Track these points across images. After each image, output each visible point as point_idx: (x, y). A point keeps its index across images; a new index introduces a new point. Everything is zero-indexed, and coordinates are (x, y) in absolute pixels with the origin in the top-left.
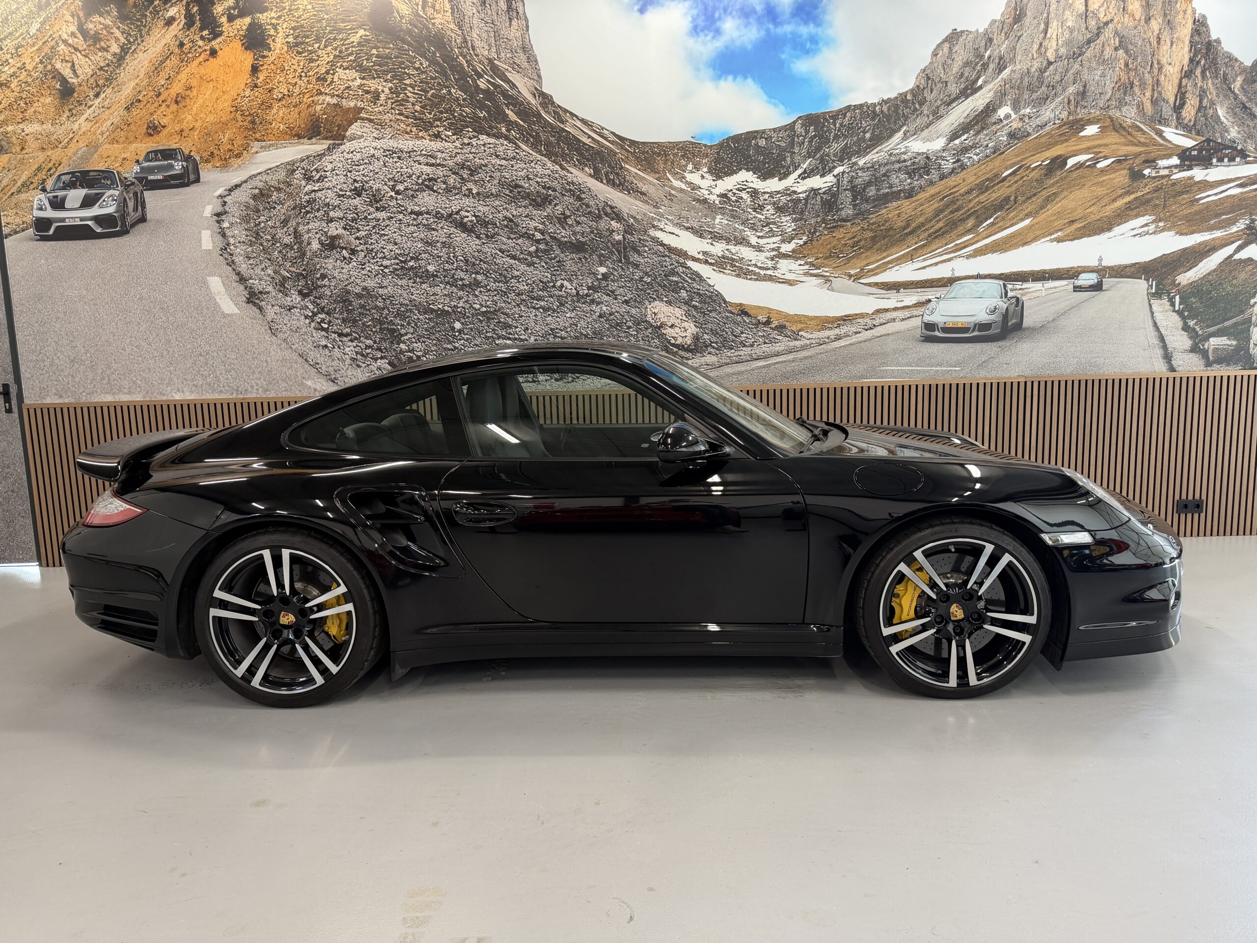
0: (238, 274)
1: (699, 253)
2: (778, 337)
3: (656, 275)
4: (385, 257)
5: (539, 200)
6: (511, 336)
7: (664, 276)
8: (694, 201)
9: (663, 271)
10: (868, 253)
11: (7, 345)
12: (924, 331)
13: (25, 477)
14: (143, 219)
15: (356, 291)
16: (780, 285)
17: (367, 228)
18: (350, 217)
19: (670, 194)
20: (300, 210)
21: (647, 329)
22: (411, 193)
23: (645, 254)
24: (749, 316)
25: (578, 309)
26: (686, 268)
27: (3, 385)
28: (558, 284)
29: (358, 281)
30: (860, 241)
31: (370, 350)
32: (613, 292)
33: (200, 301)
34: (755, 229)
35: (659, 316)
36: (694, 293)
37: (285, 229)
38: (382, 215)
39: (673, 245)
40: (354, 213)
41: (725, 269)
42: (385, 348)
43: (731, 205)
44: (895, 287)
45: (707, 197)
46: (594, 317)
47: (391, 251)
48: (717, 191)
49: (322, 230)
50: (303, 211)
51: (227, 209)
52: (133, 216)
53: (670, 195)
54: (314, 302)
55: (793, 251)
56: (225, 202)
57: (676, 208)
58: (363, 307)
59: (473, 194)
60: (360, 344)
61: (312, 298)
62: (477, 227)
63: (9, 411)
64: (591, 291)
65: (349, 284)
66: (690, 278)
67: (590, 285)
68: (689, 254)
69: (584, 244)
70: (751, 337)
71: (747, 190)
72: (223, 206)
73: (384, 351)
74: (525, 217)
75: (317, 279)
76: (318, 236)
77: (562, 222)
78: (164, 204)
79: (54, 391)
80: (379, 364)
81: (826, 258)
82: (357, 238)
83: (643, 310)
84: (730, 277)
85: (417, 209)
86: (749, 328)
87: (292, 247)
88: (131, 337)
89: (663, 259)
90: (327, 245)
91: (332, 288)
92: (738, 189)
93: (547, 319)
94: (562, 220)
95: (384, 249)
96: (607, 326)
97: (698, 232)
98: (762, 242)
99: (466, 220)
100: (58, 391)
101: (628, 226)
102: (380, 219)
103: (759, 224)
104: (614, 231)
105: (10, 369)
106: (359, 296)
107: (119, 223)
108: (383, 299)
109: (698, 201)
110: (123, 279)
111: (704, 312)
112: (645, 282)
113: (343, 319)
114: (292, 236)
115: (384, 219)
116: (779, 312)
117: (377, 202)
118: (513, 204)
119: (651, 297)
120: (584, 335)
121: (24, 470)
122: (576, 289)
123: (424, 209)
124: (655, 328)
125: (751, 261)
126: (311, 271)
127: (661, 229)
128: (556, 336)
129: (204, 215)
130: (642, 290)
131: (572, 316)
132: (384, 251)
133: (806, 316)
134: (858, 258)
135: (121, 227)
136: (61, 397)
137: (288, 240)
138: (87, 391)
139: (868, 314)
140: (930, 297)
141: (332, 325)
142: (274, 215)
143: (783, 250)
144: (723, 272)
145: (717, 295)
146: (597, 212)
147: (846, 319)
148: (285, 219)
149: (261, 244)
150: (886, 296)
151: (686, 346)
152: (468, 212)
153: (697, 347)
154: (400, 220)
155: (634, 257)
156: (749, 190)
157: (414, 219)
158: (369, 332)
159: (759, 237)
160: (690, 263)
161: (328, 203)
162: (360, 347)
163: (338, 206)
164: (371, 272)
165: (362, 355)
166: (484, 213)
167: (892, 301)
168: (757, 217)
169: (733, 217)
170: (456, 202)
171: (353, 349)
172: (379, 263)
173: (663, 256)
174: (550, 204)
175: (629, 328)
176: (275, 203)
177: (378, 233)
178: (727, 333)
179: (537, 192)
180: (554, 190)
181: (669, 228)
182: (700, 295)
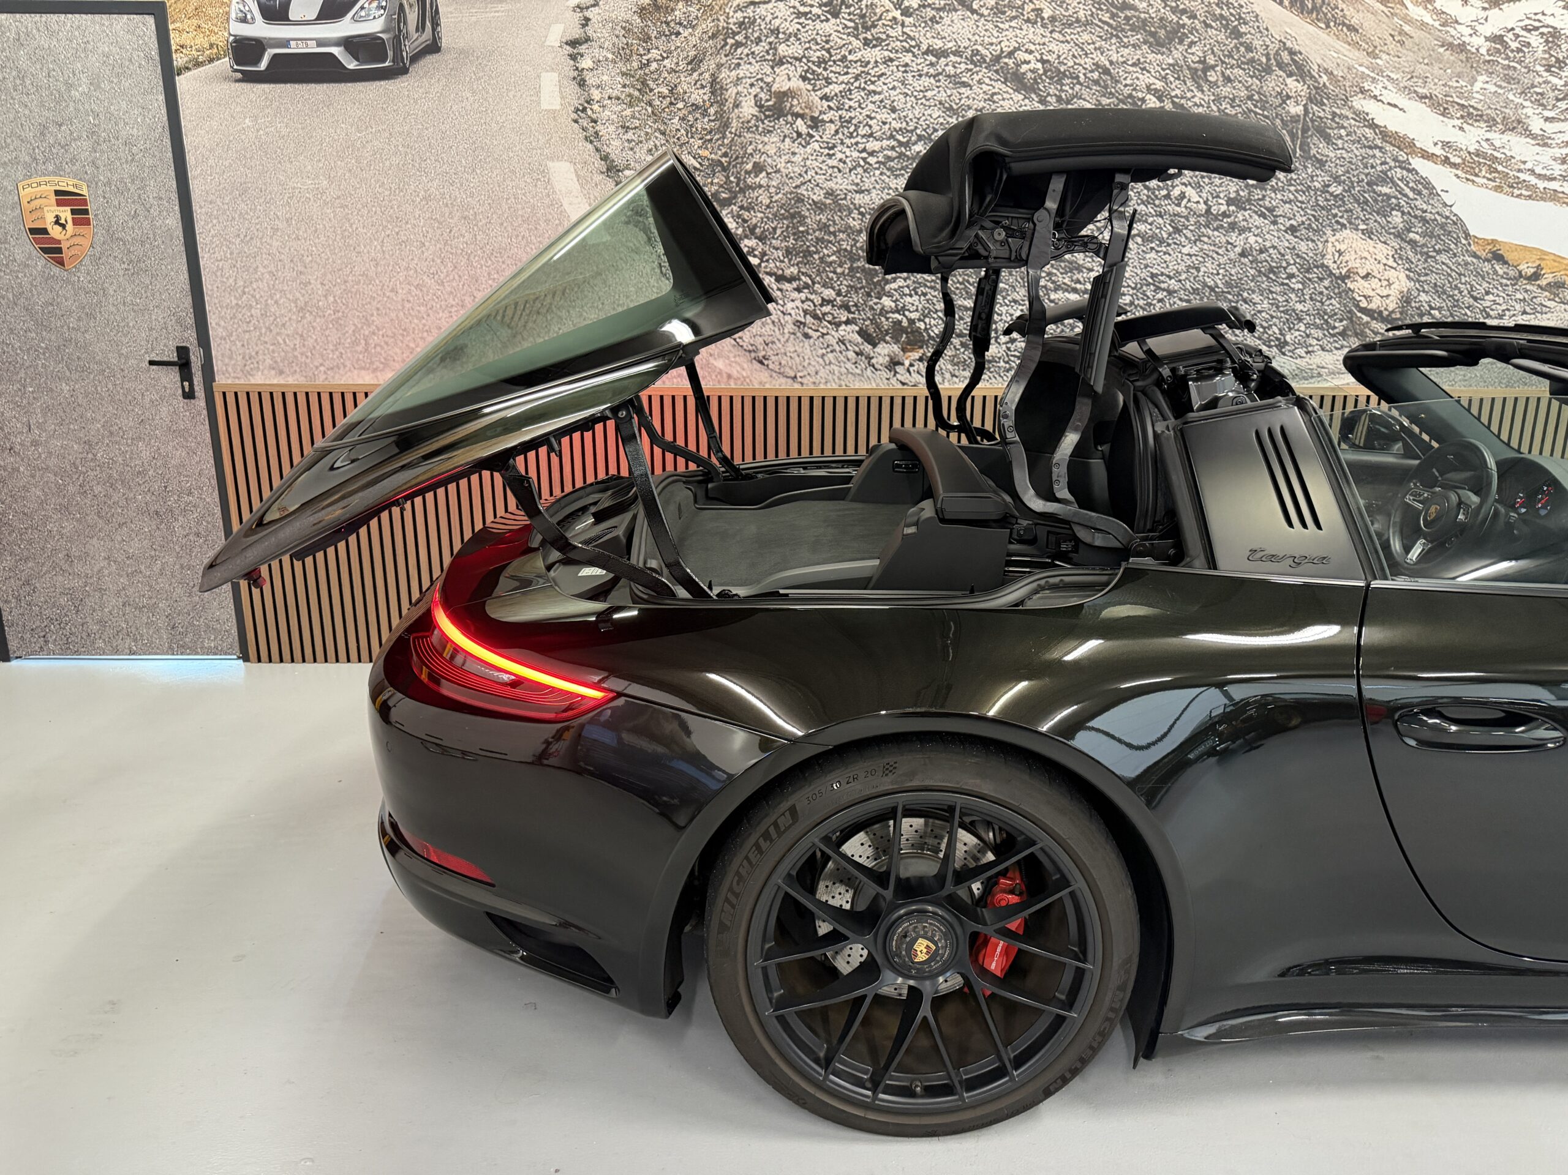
0: (605, 158)
1: (1436, 144)
2: (1548, 303)
3: (1352, 182)
4: (871, 135)
5: (1162, 33)
6: (1078, 286)
7: (1368, 184)
8: (1443, 46)
9: (1367, 175)
11: (184, 276)
13: (218, 511)
14: (434, 47)
15: (815, 198)
17: (845, 78)
18: (815, 56)
19: (1402, 32)
20: (725, 40)
21: (1321, 279)
22: (930, 13)
23: (1340, 142)
24: (1506, 263)
25: (1205, 239)
26: (1409, 170)
27: (178, 348)
28: (1176, 192)
29: (820, 179)
31: (829, 307)
32: (1271, 210)
33: (533, 207)
34: (1542, 105)
35: (1347, 258)
36: (1416, 217)
37: (695, 75)
38: (874, 54)
39: (1392, 128)
40: (823, 48)
41: (1476, 175)
42: (856, 305)
43: (1508, 58)
45: (1467, 39)
46: (1232, 255)
47: (884, 123)
48: (1488, 30)
49: (762, 80)
50: (730, 41)
51: (590, 33)
52: (415, 40)
53: (1400, 34)
54: (739, 216)
56: (587, 20)
57: (1407, 58)
58: (823, 227)
59: (1043, 19)
60: (812, 297)
61: (735, 208)
62: (1043, 81)
63: (189, 395)
64: (1232, 208)
65: (803, 184)
66: (1412, 189)
67: (1233, 195)
68: (1418, 145)
70: (1501, 301)
71: (1542, 30)
72: (584, 26)
73: (853, 309)
74: (1134, 65)
75: (748, 173)
76: (754, 91)
77: (1199, 77)
78: (474, 19)
79: (269, 361)
80: (842, 333)
82: (825, 97)
83: (1320, 246)
84: (1483, 190)
85: (938, 44)
86: (1501, 284)
87: (706, 110)
88: (407, 269)
89: (1370, 152)
90: (769, 109)
91: (772, 190)
92: (1526, 29)
93: (1148, 256)
94: (1200, 74)
95: (871, 118)
96: (1252, 272)
97: (1439, 105)
98: (1550, 128)
99: (1024, 68)
100: (276, 362)
101: (1316, 88)
102: (868, 63)
103: (1551, 95)
104: (1289, 97)
105: (190, 320)
106: (819, 207)
107: (390, 53)
108: (861, 213)
109: (1450, 46)
110: (395, 160)
111: (1427, 253)
112: (1331, 194)
113: (787, 248)
114: (707, 89)
115: (876, 62)
116: (1558, 259)
117: (867, 29)
118: (1114, 40)
119: (1337, 222)
120: (1209, 287)
121: (217, 500)
122: (1206, 203)
123: (950, 45)
124: (1337, 278)
125: (1524, 162)
126: (737, 158)
127: (1375, 97)
128: (1159, 288)
129: (547, 43)
130: (1323, 208)
131: (1193, 252)
132: (871, 122)
135: (393, 61)
136: (281, 372)
137: (699, 96)
138: (327, 363)
141: (767, 261)
142: (677, 48)
144: (1473, 181)
145: (1455, 223)
146: (1264, 60)
148: (696, 56)
149: (650, 103)
151: (1386, 313)
152: (1031, 52)
153: (1404, 315)
154: (906, 65)
155: (1320, 148)
156: (1545, 30)
157: (932, 64)
158: (831, 275)
159: (1547, 119)
161: (778, 29)
162: (812, 301)
163: (796, 35)
164: (845, 163)
165: (815, 317)
166: (1059, 57)
168: (1549, 82)
169: (1508, 79)
170: (1010, 34)
171: (798, 303)
172: (861, 146)
173: (1370, 148)
174: (1181, 42)
175: (1291, 276)
176: (680, 24)
177: (864, 89)
178: (1461, 292)
179: (1161, 19)
180: (1194, 17)
181: (1390, 96)
182: (1424, 221)
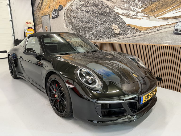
0: (66, 22)
1: (122, 13)
2: (136, 32)
4: (79, 19)
5: (97, 6)
9: (115, 18)
10: (160, 10)
12: (174, 31)
16: (138, 19)
17: (77, 14)
18: (75, 12)
21: (111, 30)
22: (82, 7)
23: (112, 14)
24: (130, 27)
25: (101, 26)
28: (99, 21)
30: (158, 6)
32: (106, 22)
33: (63, 26)
34: (133, 6)
35: (114, 27)
39: (117, 12)
41: (126, 16)
43: (129, 1)
44: (167, 19)
46: (103, 28)
54: (72, 26)
55: (141, 11)
57: (118, 4)
58: (76, 27)
59: (88, 6)
62: (89, 12)
64: (103, 23)
65: (75, 23)
66: (120, 19)
67: (103, 21)
68: (120, 13)
69: (103, 13)
70: (130, 32)
72: (65, 12)
74: (95, 9)
75: (72, 22)
76: (72, 16)
81: (149, 12)
82: (76, 16)
83: (111, 26)
84: (127, 18)
86: (130, 30)
87: (70, 18)
93: (97, 28)
94: (100, 9)
95: (79, 17)
96: (105, 29)
97: (122, 8)
98: (134, 9)
101: (110, 9)
104: (107, 10)
106: (76, 25)
111: (122, 26)
112: (112, 20)
116: (137, 26)
117: (78, 9)
118: (93, 7)
119: (112, 23)
122: (101, 22)
123: (83, 10)
124: (113, 30)
125: (132, 14)
129: (63, 14)
133: (143, 27)
134: (157, 11)
135: (57, 17)
139: (158, 26)
140: (177, 21)
143: (139, 11)
145: (124, 23)
146: (105, 6)
147: (153, 28)
148: (70, 14)
150: (164, 21)
151: (118, 34)
152: (88, 9)
153: (120, 34)
154: (80, 12)
155: (110, 15)
157: (82, 12)
160: (120, 16)
161: (73, 10)
164: (77, 21)
166: (90, 9)
167: (166, 22)
168: (133, 3)
169: (129, 4)
170: (86, 8)
173: (115, 14)
175: (109, 30)
176: (69, 11)
178: (126, 31)
179: (97, 4)
181: (116, 8)
182: (121, 22)
